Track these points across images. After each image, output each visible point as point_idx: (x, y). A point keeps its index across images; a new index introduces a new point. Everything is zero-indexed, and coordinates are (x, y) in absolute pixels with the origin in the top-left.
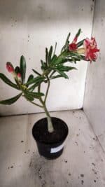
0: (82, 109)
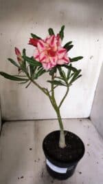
0: (89, 118)
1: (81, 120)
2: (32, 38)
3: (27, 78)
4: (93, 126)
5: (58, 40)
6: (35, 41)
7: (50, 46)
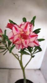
0: (40, 69)
1: (35, 70)
2: (9, 23)
3: (6, 48)
4: (42, 74)
5: (31, 26)
6: (11, 25)
7: (23, 31)
